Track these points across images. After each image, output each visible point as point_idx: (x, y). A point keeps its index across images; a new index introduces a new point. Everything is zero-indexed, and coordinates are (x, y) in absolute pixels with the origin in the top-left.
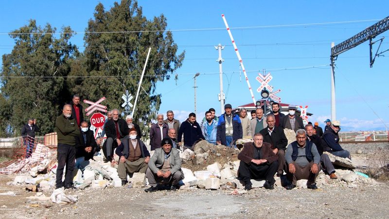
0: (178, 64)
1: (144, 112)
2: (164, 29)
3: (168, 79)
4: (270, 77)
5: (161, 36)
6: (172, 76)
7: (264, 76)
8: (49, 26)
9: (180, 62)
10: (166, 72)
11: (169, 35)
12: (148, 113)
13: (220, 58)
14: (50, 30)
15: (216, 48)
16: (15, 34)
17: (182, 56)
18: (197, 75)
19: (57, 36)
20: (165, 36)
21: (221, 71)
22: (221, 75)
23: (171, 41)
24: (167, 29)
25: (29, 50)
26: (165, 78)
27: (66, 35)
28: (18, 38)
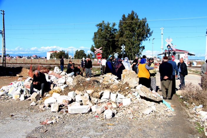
0: (150, 35)
1: (137, 52)
2: (146, 22)
3: (147, 40)
4: (171, 40)
5: (145, 25)
6: (148, 39)
7: (169, 39)
8: (108, 23)
9: (151, 34)
10: (146, 38)
11: (147, 24)
12: (139, 52)
13: (162, 33)
14: (109, 24)
15: (161, 29)
16: (97, 25)
17: (152, 32)
18: (154, 39)
19: (111, 26)
20: (146, 25)
21: (162, 38)
22: (162, 39)
23: (148, 27)
24: (147, 22)
25: (102, 30)
26: (146, 40)
27: (113, 25)
28: (98, 27)
